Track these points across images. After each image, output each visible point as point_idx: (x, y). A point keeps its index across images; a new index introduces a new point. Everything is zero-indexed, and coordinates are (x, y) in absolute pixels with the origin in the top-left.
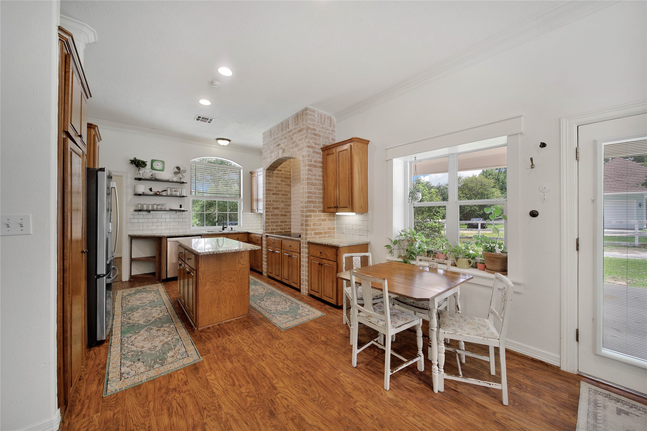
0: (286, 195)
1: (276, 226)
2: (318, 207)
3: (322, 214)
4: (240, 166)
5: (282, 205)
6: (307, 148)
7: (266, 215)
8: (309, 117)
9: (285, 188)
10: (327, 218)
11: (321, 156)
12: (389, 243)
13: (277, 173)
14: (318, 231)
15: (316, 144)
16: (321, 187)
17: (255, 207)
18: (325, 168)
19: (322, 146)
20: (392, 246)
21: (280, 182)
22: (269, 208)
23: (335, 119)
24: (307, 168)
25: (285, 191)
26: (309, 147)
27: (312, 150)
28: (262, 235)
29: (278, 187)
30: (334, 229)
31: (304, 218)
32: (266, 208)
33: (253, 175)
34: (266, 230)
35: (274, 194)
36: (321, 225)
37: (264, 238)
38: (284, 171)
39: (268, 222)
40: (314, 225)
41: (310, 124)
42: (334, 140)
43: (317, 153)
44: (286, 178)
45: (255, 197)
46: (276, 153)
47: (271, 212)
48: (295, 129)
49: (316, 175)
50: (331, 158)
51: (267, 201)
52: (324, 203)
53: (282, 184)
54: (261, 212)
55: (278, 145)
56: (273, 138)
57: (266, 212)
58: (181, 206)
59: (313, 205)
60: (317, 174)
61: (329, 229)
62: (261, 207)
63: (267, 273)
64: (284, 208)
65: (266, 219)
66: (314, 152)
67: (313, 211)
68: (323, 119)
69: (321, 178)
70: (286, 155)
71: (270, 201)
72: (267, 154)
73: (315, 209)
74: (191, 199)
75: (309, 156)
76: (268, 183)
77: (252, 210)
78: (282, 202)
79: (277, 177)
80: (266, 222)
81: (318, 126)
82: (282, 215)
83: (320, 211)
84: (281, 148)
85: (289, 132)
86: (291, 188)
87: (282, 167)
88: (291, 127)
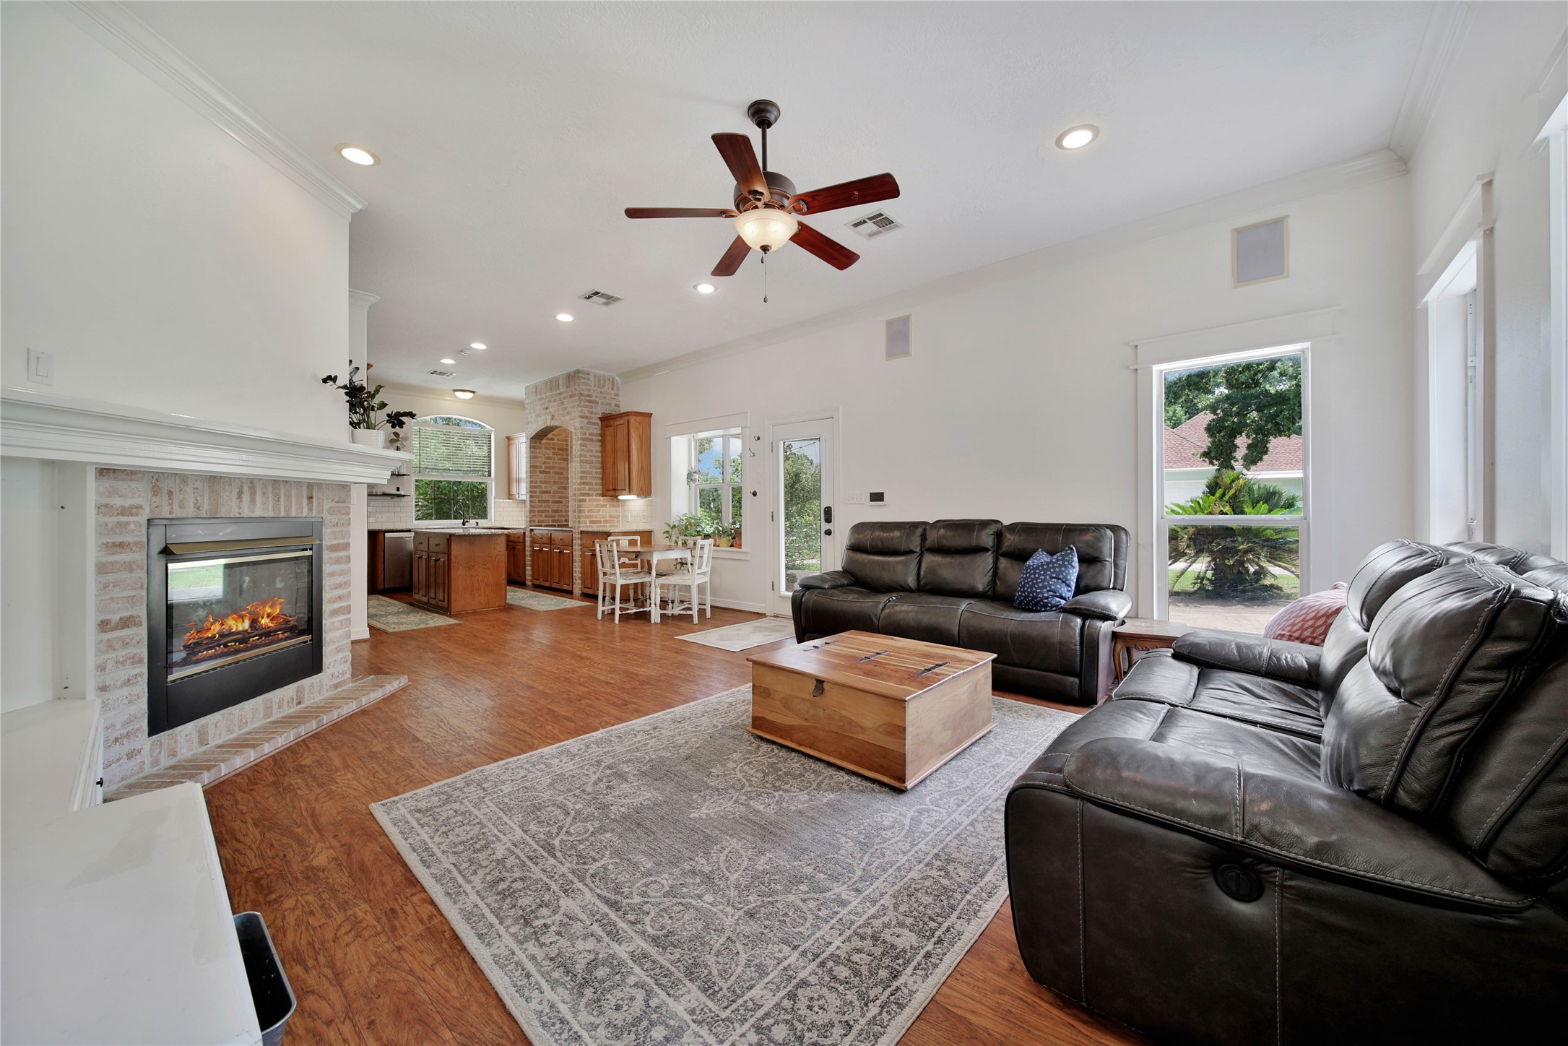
0: (562, 473)
1: (546, 516)
2: (596, 490)
3: (601, 498)
4: (491, 428)
5: (555, 488)
6: (579, 419)
7: (531, 502)
8: (582, 381)
9: (560, 463)
10: (608, 504)
11: (599, 427)
12: (668, 529)
13: (546, 444)
14: (594, 519)
15: (592, 413)
16: (600, 465)
17: (514, 491)
18: (603, 441)
19: (600, 416)
20: (670, 531)
21: (551, 455)
22: (535, 492)
23: (619, 380)
24: (579, 442)
25: (560, 468)
26: (581, 417)
27: (586, 421)
28: (525, 529)
29: (548, 463)
30: (618, 517)
31: (577, 503)
32: (530, 492)
33: (511, 442)
34: (530, 521)
35: (541, 472)
36: (599, 511)
37: (527, 534)
38: (558, 440)
39: (534, 511)
40: (589, 511)
41: (583, 390)
42: (617, 406)
43: (594, 424)
44: (561, 449)
45: (514, 475)
46: (543, 417)
47: (537, 497)
48: (566, 392)
49: (592, 451)
50: (609, 431)
51: (531, 482)
52: (603, 484)
53: (554, 459)
54: (523, 497)
55: (547, 408)
56: (539, 397)
57: (531, 497)
58: (398, 489)
59: (587, 487)
60: (594, 449)
61: (611, 516)
62: (523, 491)
63: (531, 581)
64: (557, 492)
65: (531, 506)
66: (589, 423)
67: (588, 495)
68: (602, 382)
69: (600, 454)
70: (555, 423)
71: (536, 482)
72: (532, 417)
73: (591, 492)
74: (414, 479)
75: (582, 428)
76: (533, 457)
77: (510, 496)
78: (554, 483)
79: (546, 448)
80: (531, 512)
81: (594, 390)
82: (555, 502)
83: (597, 495)
84: (550, 413)
85: (559, 394)
86: (568, 464)
87: (554, 435)
88: (562, 389)
